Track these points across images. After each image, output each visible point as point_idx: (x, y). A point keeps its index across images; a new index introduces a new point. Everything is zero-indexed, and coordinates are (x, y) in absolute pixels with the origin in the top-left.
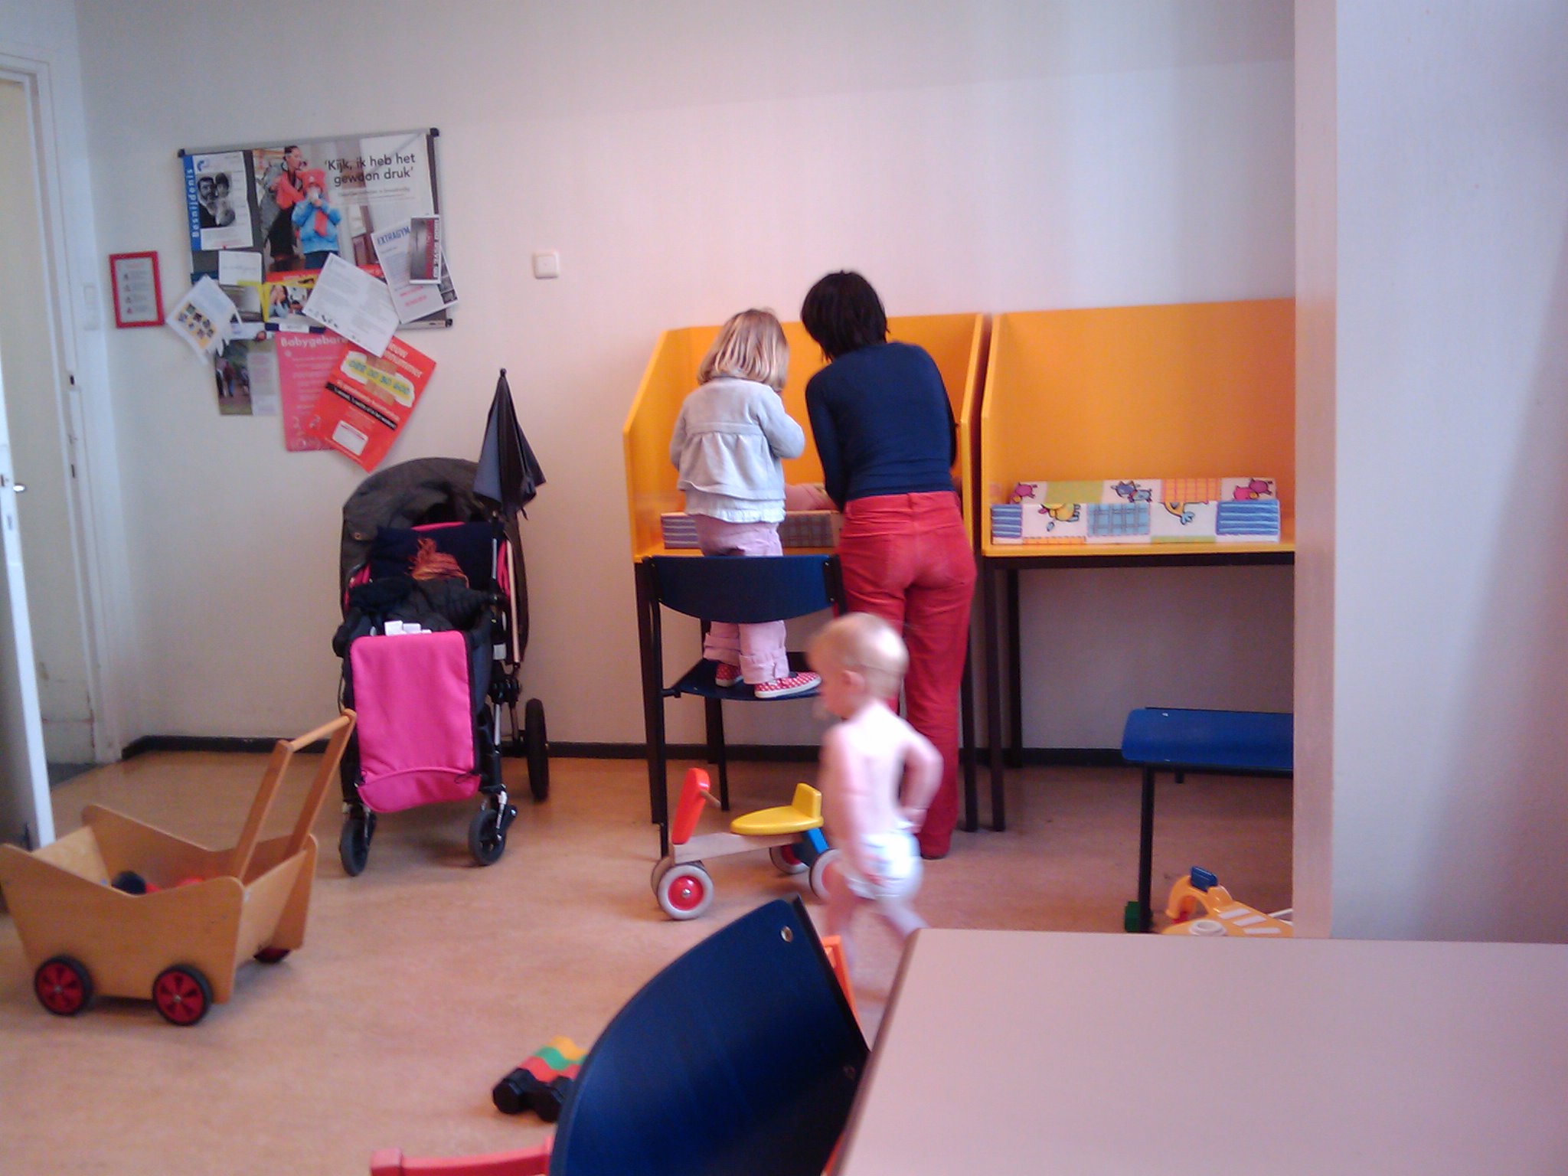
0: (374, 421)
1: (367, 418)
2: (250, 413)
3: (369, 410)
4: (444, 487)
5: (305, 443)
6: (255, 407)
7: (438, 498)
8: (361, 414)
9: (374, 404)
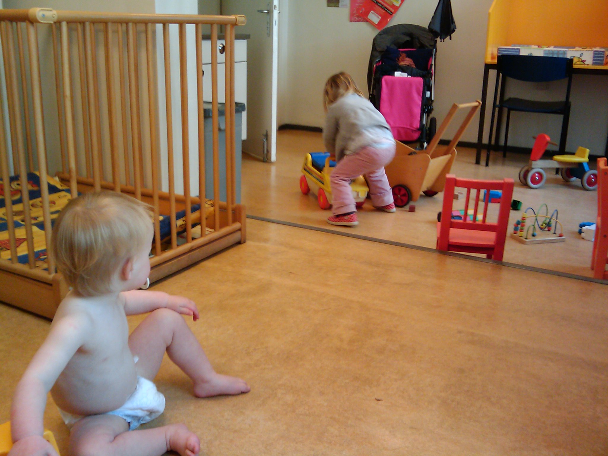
0: (384, 11)
1: (381, 10)
2: (338, 7)
3: (383, 7)
4: (410, 35)
5: (357, 18)
6: (340, 4)
7: (408, 39)
8: (379, 8)
9: (385, 5)
